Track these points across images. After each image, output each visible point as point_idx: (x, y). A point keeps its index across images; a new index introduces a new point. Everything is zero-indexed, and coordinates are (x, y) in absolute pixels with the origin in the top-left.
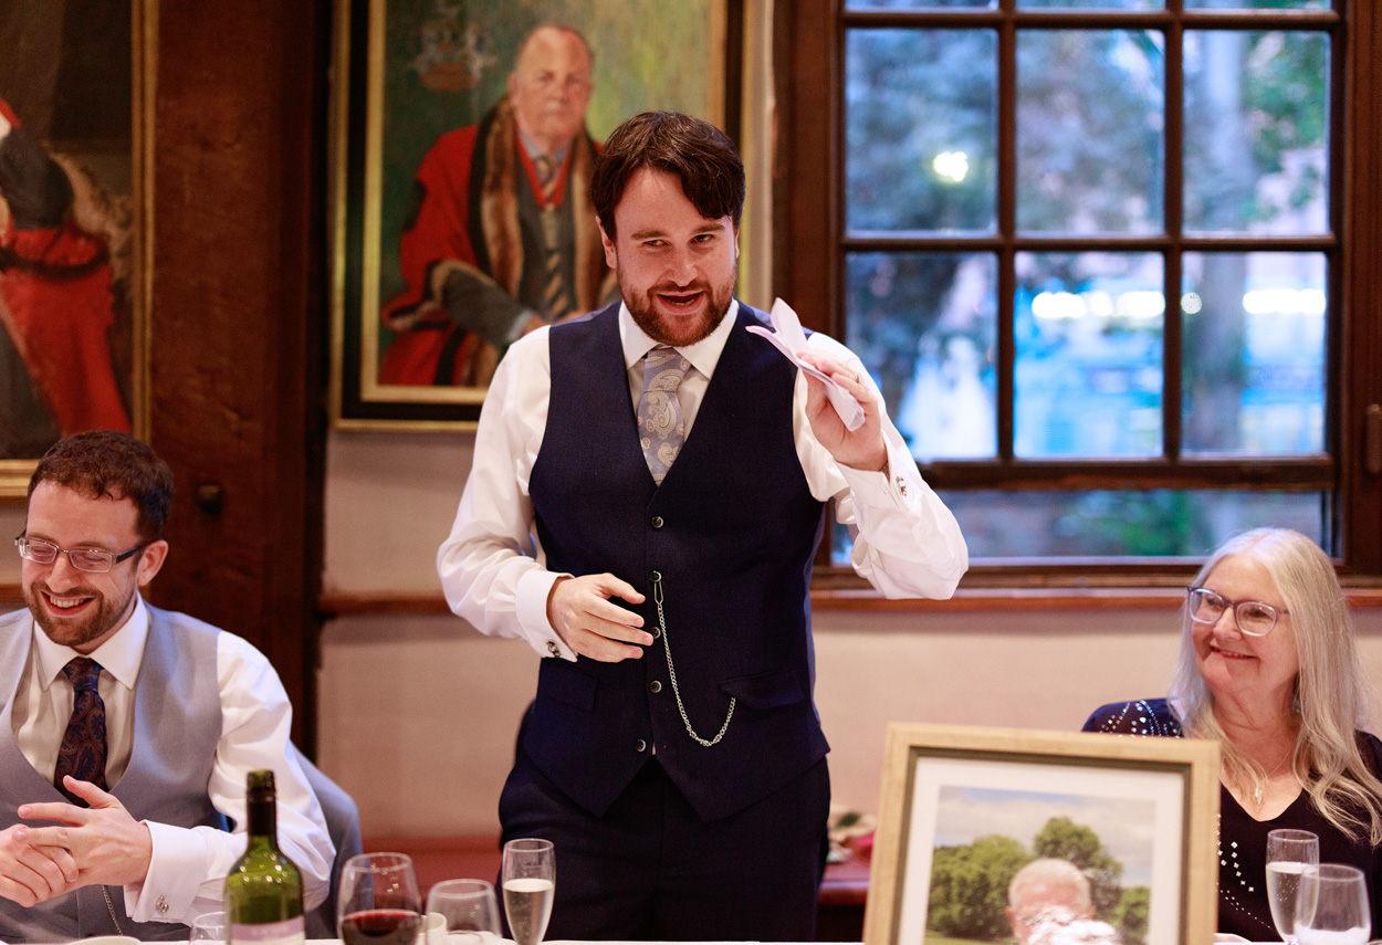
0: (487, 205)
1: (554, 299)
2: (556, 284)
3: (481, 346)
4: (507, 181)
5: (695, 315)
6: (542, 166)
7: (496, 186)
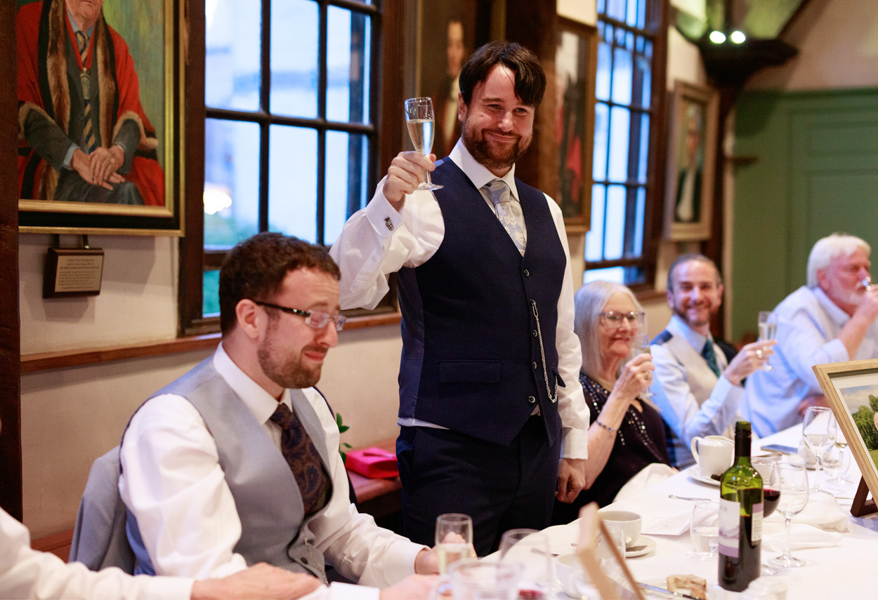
0: (50, 63)
1: (89, 137)
2: (89, 125)
3: (49, 168)
4: (60, 46)
5: (508, 144)
6: (80, 38)
7: (54, 50)
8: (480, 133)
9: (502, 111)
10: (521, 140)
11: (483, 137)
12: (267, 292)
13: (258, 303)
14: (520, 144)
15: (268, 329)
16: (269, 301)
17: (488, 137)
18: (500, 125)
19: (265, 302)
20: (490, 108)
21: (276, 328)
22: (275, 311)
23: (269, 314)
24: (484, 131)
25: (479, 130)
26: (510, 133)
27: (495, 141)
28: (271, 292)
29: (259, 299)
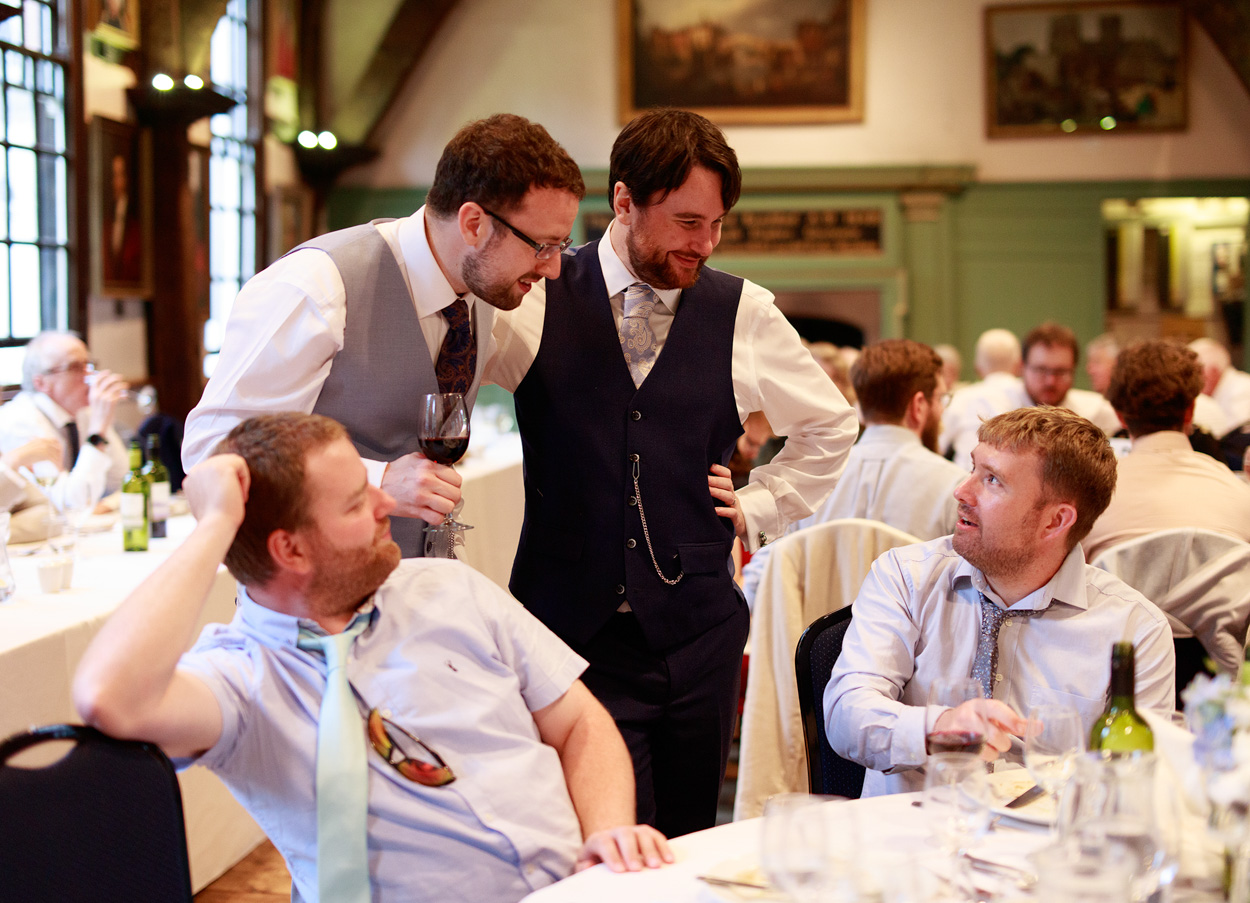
11: (666, 261)
12: (501, 203)
13: (487, 212)
15: (489, 243)
16: (499, 214)
17: (673, 260)
19: (496, 213)
21: (498, 246)
22: (503, 227)
23: (495, 227)
27: (681, 267)
28: (506, 206)
29: (489, 207)
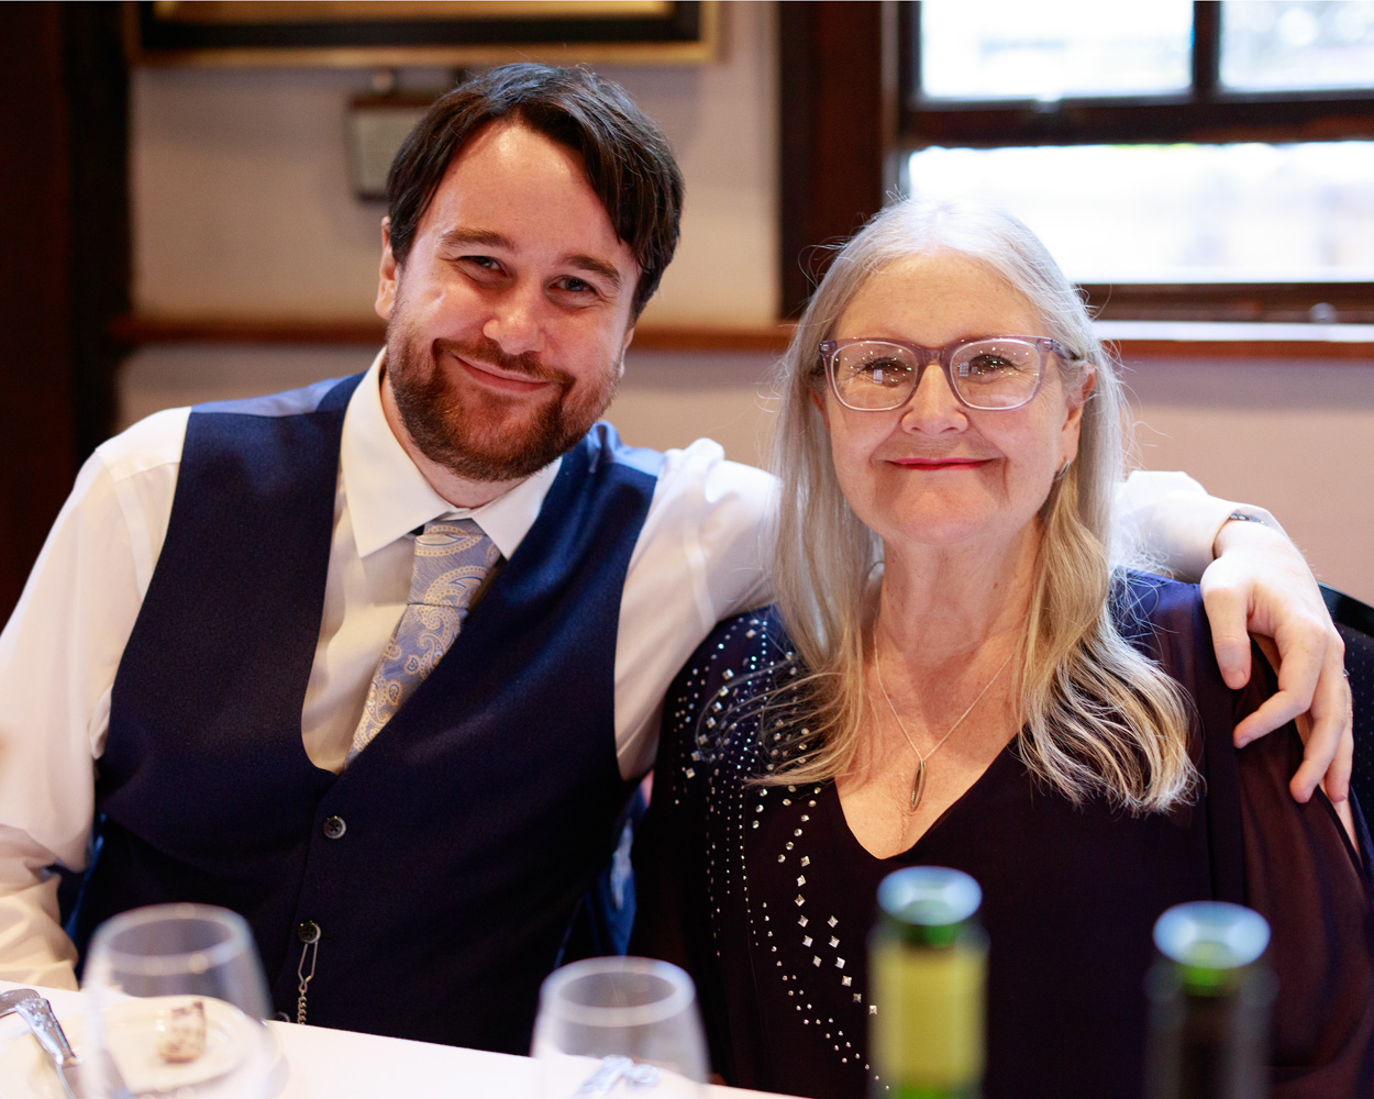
8: (428, 353)
9: (507, 281)
10: (574, 392)
11: (438, 372)
14: (567, 406)
17: (456, 374)
18: (492, 330)
20: (471, 269)
24: (438, 347)
25: (424, 346)
26: (527, 361)
27: (474, 389)
